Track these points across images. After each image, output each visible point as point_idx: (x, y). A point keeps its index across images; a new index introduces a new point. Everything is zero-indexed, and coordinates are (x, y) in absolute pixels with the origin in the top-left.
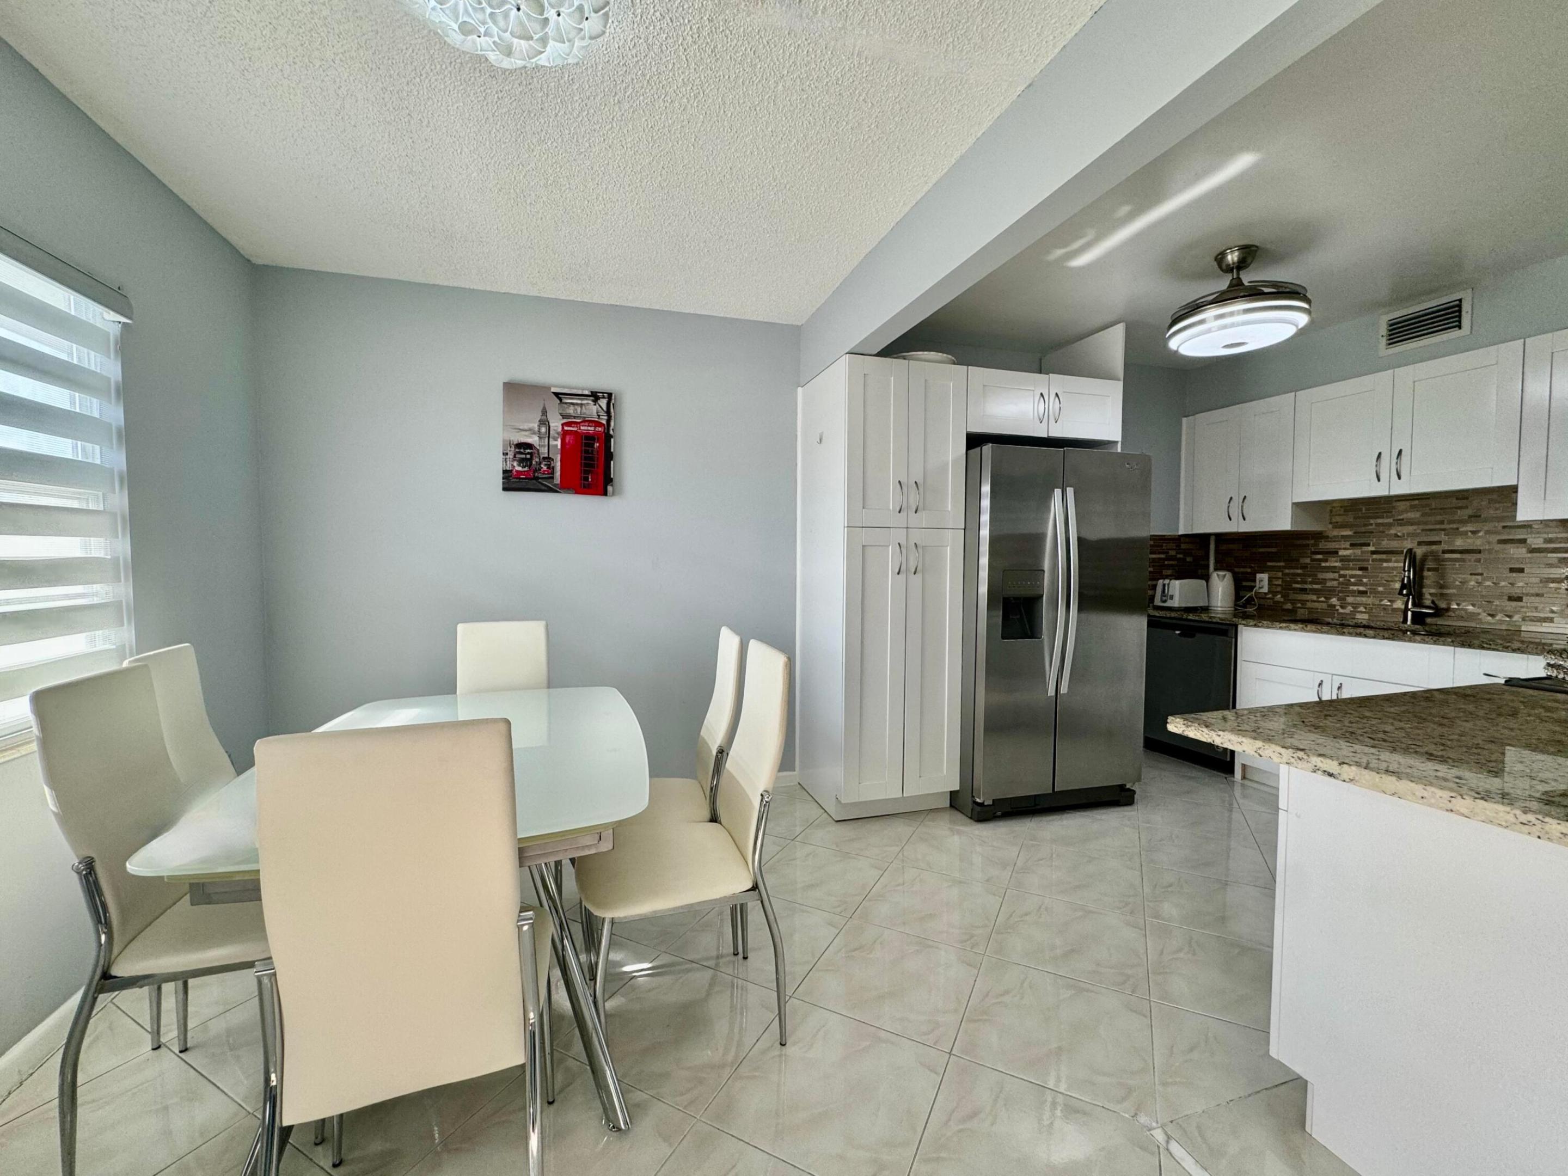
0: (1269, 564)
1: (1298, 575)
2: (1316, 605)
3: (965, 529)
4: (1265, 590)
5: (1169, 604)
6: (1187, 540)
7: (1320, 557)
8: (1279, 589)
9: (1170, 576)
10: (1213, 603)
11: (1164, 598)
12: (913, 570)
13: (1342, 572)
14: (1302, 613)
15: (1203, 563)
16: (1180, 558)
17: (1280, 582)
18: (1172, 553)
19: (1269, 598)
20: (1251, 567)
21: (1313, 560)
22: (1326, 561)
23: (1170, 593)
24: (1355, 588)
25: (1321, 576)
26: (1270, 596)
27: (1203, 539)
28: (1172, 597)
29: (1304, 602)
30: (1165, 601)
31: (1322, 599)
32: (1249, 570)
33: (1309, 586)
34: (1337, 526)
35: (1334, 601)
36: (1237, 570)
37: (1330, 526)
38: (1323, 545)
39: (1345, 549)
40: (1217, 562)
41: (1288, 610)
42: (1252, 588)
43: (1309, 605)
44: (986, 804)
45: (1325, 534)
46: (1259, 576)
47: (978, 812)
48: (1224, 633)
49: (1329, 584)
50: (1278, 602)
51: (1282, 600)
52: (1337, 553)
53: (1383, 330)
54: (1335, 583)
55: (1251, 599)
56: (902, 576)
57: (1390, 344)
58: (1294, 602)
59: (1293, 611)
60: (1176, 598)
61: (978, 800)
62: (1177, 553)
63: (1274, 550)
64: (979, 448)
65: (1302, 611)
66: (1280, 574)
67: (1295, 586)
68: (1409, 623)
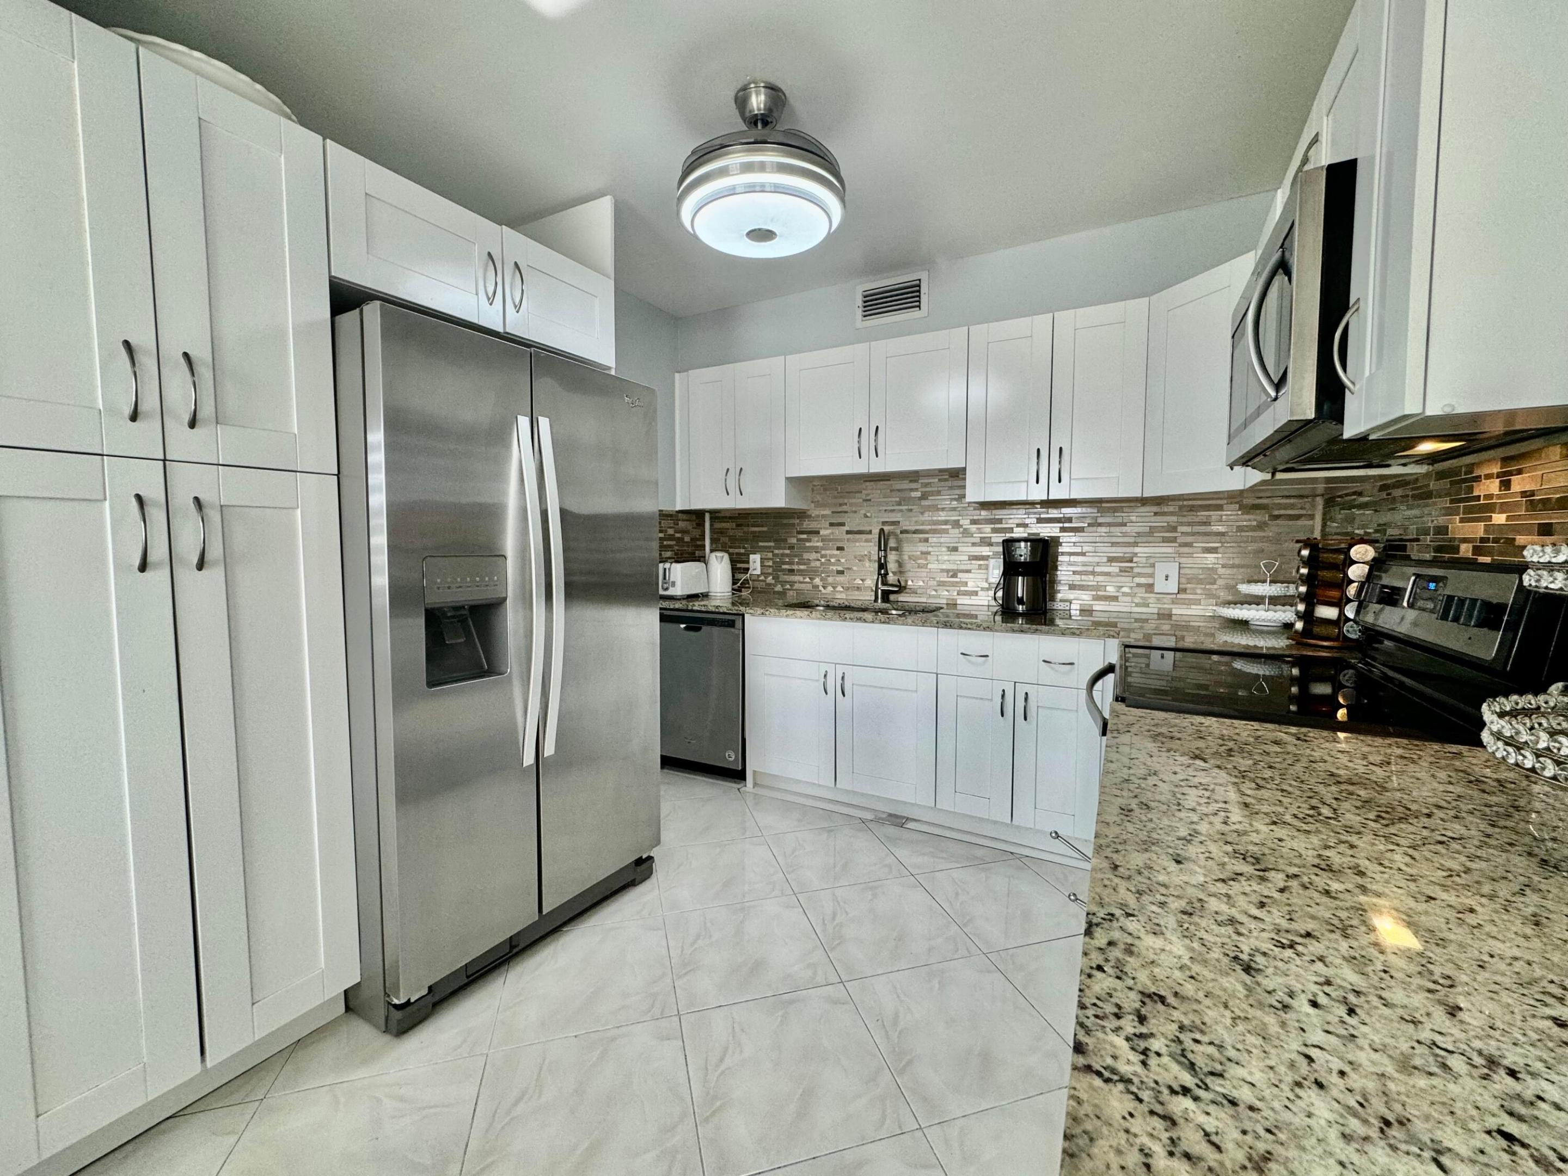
0: (761, 544)
1: (787, 555)
2: (803, 586)
3: (338, 475)
4: (758, 572)
5: (671, 592)
6: (685, 517)
7: (805, 536)
8: (770, 570)
9: (669, 558)
10: (712, 589)
11: (665, 586)
12: (195, 560)
13: (823, 552)
14: (791, 597)
15: (699, 543)
16: (678, 538)
17: (770, 563)
18: (671, 531)
19: (762, 581)
20: (744, 548)
21: (799, 540)
22: (809, 540)
23: (672, 580)
24: (835, 568)
25: (806, 556)
26: (762, 578)
27: (698, 515)
28: (674, 584)
29: (792, 583)
30: (667, 589)
31: (808, 580)
32: (742, 551)
33: (795, 567)
34: (818, 505)
35: (817, 581)
36: (731, 550)
37: (813, 505)
38: (808, 525)
39: (825, 528)
40: (713, 541)
41: (778, 593)
42: (748, 569)
43: (797, 586)
44: (412, 1000)
45: (809, 513)
46: (752, 557)
47: (398, 1021)
48: (731, 624)
49: (813, 564)
50: (770, 584)
51: (773, 582)
52: (818, 532)
53: (859, 301)
54: (818, 564)
55: (746, 580)
56: (158, 577)
57: (865, 316)
58: (783, 583)
59: (783, 594)
60: (678, 583)
61: (396, 1001)
62: (676, 532)
63: (765, 529)
64: (357, 310)
65: (791, 593)
66: (770, 555)
67: (784, 567)
68: (879, 601)
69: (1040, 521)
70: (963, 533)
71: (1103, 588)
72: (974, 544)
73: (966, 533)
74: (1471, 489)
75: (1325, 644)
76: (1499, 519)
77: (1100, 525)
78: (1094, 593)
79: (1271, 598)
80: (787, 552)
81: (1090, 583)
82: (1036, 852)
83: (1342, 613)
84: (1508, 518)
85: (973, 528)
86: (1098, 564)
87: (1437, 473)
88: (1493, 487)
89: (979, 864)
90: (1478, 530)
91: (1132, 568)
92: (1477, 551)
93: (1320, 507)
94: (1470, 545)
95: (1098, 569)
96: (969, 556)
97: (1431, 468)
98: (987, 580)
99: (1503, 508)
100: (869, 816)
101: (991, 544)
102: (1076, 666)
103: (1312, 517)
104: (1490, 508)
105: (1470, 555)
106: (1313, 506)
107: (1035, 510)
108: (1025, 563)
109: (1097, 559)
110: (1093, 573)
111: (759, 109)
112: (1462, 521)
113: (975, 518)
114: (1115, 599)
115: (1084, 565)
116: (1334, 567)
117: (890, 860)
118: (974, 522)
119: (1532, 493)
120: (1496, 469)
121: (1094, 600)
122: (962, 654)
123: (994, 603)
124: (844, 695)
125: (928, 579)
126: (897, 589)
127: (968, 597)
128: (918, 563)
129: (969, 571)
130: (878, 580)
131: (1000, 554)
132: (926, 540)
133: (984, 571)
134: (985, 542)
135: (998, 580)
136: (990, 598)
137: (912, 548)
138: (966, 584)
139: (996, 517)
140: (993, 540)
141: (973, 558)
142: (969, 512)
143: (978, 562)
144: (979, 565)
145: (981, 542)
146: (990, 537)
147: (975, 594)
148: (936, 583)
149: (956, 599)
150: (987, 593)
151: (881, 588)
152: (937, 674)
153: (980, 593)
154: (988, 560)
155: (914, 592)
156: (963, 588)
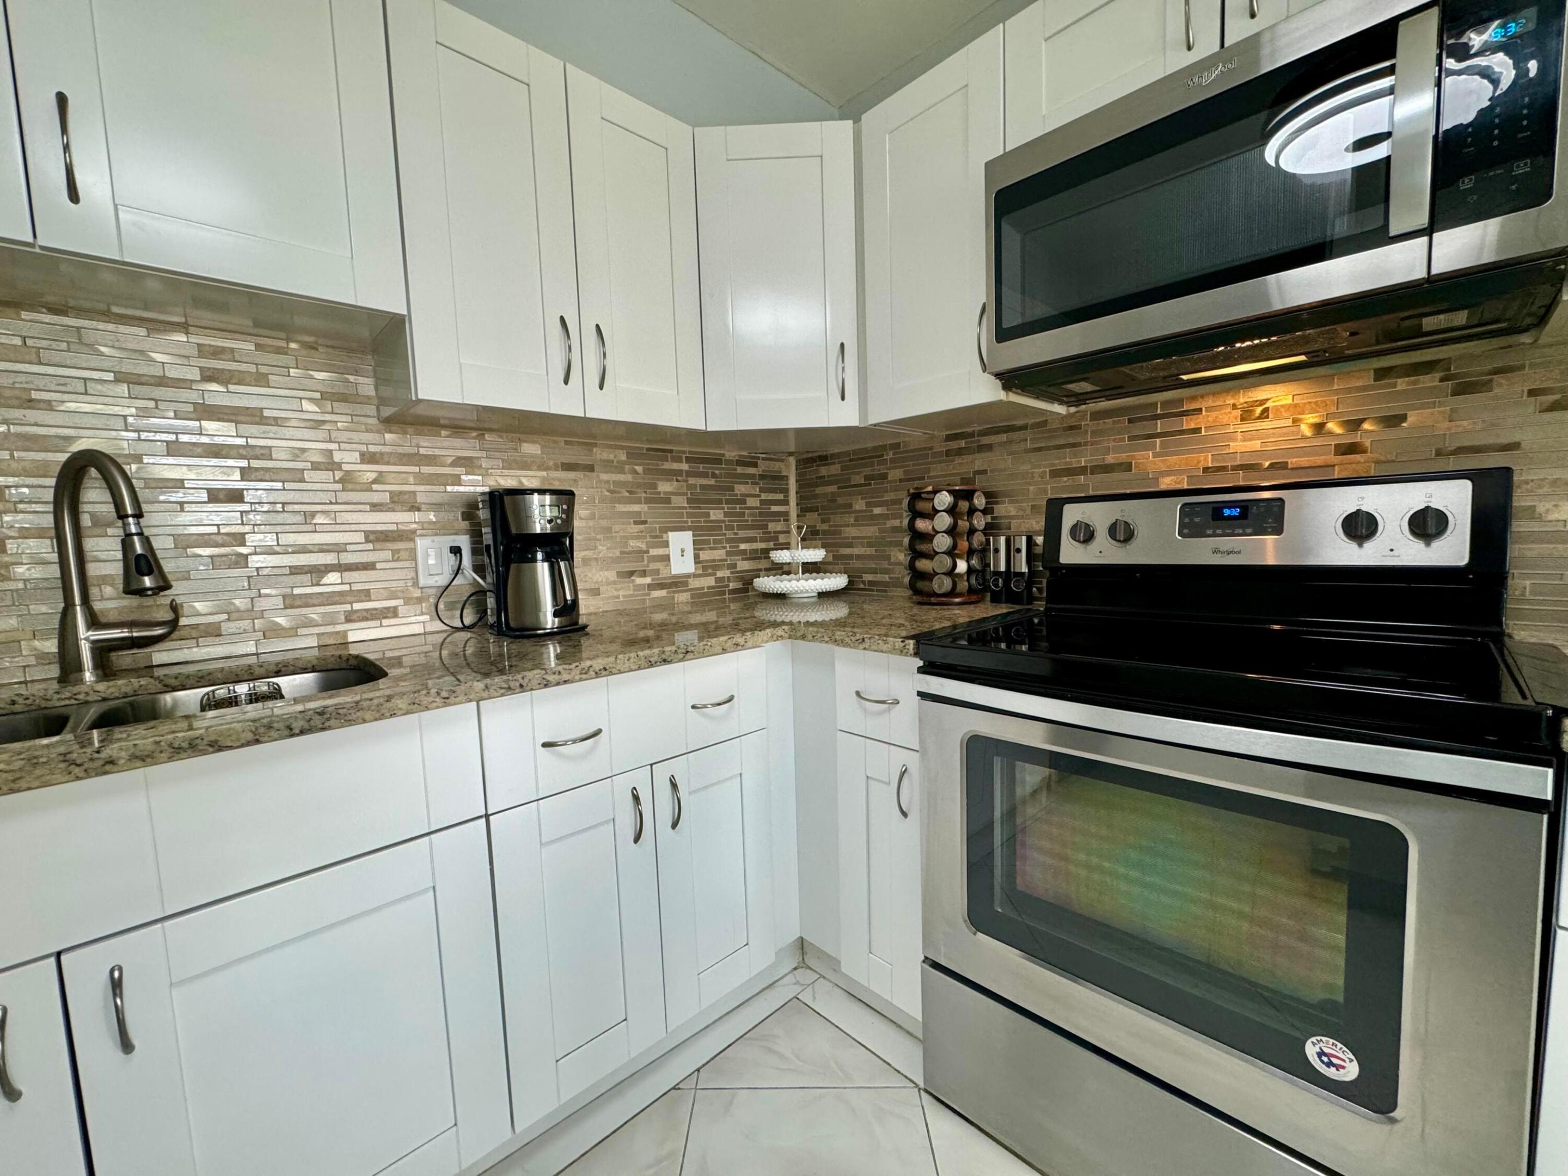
68: (88, 676)
70: (341, 481)
72: (375, 507)
73: (347, 480)
79: (805, 565)
85: (368, 472)
93: (794, 468)
96: (367, 534)
98: (416, 583)
101: (415, 508)
106: (788, 467)
108: (542, 536)
113: (372, 448)
118: (368, 458)
120: (1231, 399)
122: (545, 745)
123: (439, 626)
124: (127, 1045)
125: (254, 593)
126: (159, 631)
127: (377, 623)
128: (211, 557)
129: (369, 566)
130: (67, 614)
131: (438, 529)
132: (236, 496)
133: (407, 564)
134: (403, 503)
135: (442, 580)
136: (426, 618)
137: (183, 518)
138: (366, 595)
139: (422, 451)
140: (420, 498)
141: (377, 538)
142: (355, 436)
143: (389, 545)
144: (395, 552)
145: (393, 502)
146: (414, 493)
147: (392, 613)
148: (279, 602)
149: (345, 632)
150: (417, 608)
151: (85, 636)
152: (487, 816)
153: (401, 611)
154: (413, 540)
155: (213, 632)
156: (357, 606)
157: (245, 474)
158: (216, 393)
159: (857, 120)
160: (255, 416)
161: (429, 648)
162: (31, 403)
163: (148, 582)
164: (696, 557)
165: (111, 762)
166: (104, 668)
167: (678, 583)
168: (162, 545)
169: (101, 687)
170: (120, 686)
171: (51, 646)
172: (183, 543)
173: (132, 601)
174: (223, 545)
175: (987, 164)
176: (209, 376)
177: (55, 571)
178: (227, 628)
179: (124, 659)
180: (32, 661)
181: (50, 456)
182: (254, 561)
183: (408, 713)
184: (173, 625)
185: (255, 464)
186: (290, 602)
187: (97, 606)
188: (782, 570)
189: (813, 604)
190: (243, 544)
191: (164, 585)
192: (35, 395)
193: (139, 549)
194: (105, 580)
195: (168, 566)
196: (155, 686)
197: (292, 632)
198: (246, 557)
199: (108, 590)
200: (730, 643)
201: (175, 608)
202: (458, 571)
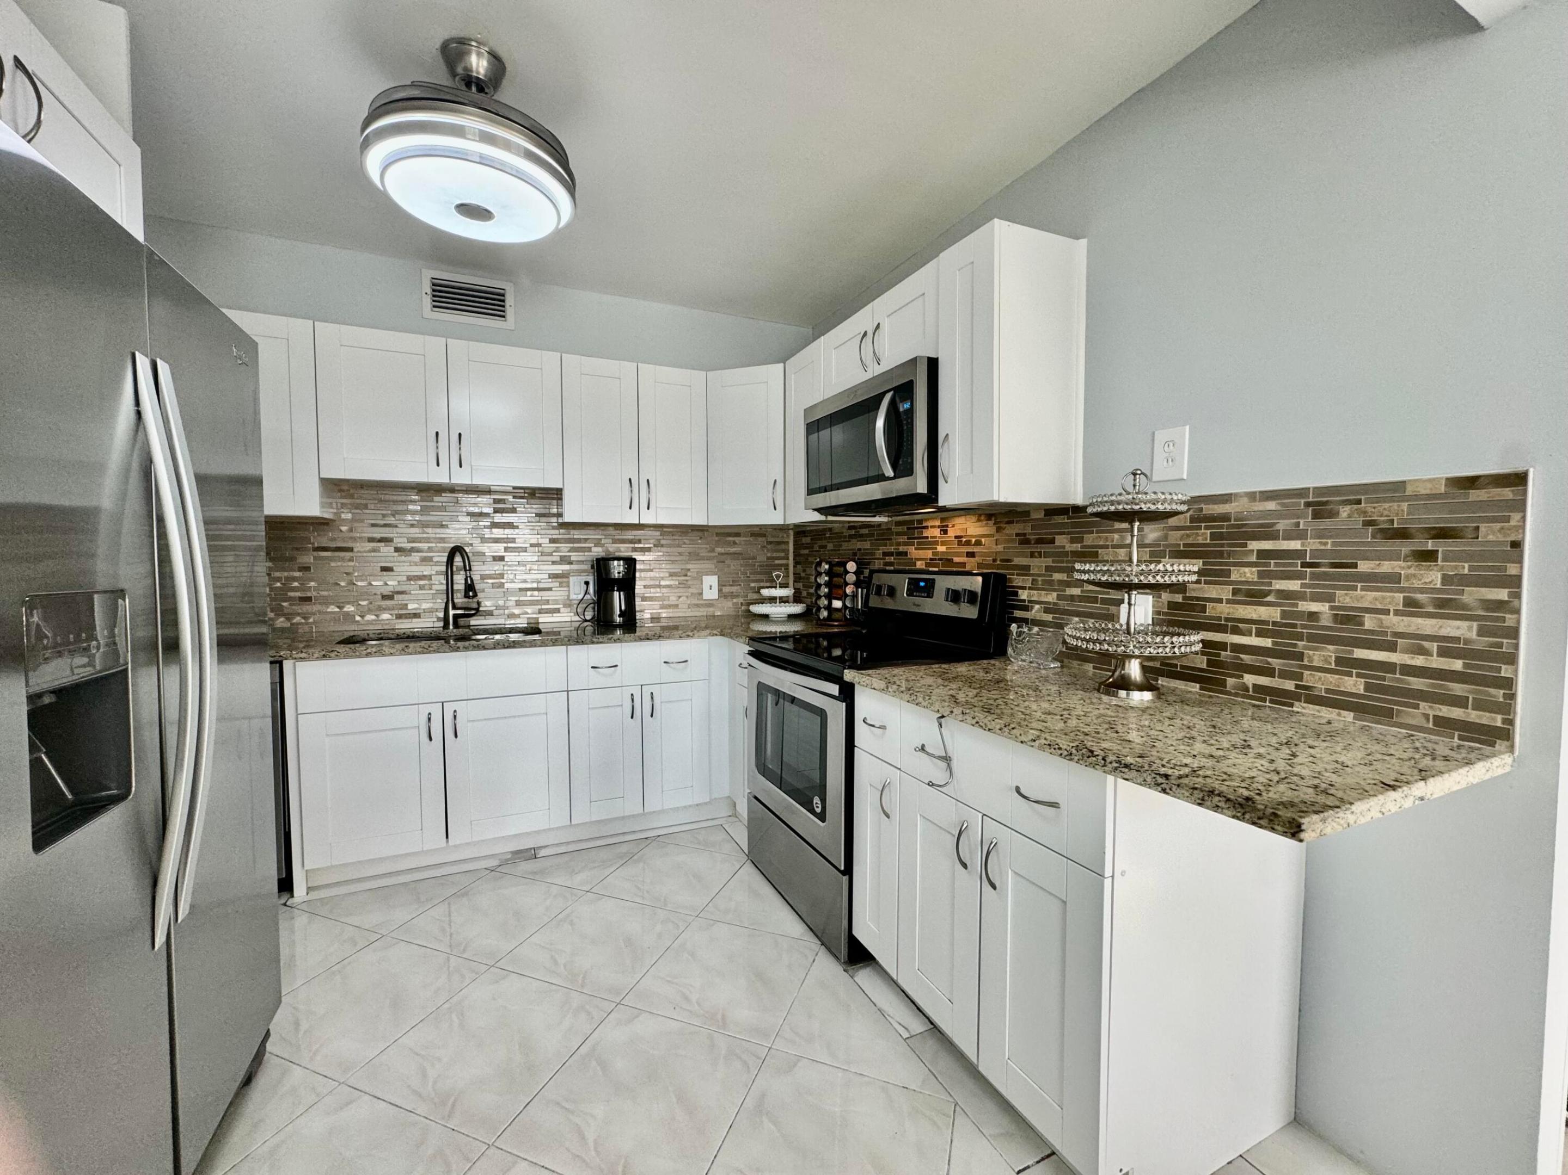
7: (327, 554)
13: (359, 574)
22: (335, 559)
24: (379, 592)
25: (330, 579)
31: (334, 609)
33: (312, 594)
35: (351, 610)
38: (334, 539)
39: (362, 545)
43: (315, 618)
45: (335, 524)
49: (343, 589)
53: (427, 287)
54: (351, 588)
57: (434, 307)
58: (291, 616)
59: (290, 630)
65: (305, 627)
67: (291, 594)
68: (451, 627)
69: (615, 541)
70: (541, 551)
71: (666, 599)
72: (554, 563)
73: (544, 551)
74: (922, 533)
75: (836, 623)
76: (941, 549)
77: (662, 546)
78: (661, 603)
79: (781, 598)
80: (297, 574)
81: (657, 595)
82: (673, 828)
83: (844, 604)
84: (947, 549)
85: (552, 547)
86: (663, 578)
87: (896, 522)
88: (937, 532)
89: (628, 859)
90: (929, 554)
91: (687, 581)
92: (927, 565)
93: (792, 537)
94: (924, 562)
95: (663, 583)
96: (550, 575)
97: (890, 519)
98: (568, 597)
99: (943, 543)
100: (494, 863)
101: (571, 563)
102: (689, 662)
103: (787, 543)
104: (936, 543)
105: (924, 567)
106: (788, 536)
107: (609, 532)
108: (618, 580)
109: (662, 575)
110: (659, 586)
111: (478, 73)
112: (916, 549)
113: (554, 537)
114: (676, 606)
115: (652, 579)
116: (839, 575)
117: (554, 890)
118: (552, 541)
119: (961, 537)
120: (938, 523)
121: (661, 608)
122: (592, 667)
123: (577, 618)
124: (456, 736)
125: (505, 599)
126: (473, 612)
127: (551, 615)
128: (492, 583)
129: (550, 589)
130: (447, 604)
131: (580, 572)
132: (502, 559)
133: (565, 589)
134: (565, 561)
135: (580, 597)
136: (572, 614)
137: (484, 567)
138: (547, 602)
139: (575, 537)
140: (573, 559)
141: (554, 576)
142: (548, 532)
143: (559, 580)
144: (560, 583)
145: (561, 560)
146: (570, 556)
147: (558, 611)
148: (514, 603)
149: (538, 618)
150: (569, 609)
151: (452, 612)
152: (568, 691)
153: (562, 610)
154: (568, 578)
155: (490, 613)
156: (544, 607)
157: (506, 549)
158: (498, 518)
159: (784, 363)
160: (510, 525)
161: (572, 629)
162: (442, 526)
163: (471, 594)
164: (720, 591)
165: (459, 648)
166: (456, 625)
167: (710, 604)
168: (476, 578)
169: (455, 631)
170: (461, 631)
171: (441, 615)
172: (483, 577)
173: (466, 600)
174: (497, 579)
175: (805, 410)
176: (496, 511)
177: (444, 587)
178: (495, 612)
179: (462, 621)
180: (436, 620)
181: (446, 545)
182: (506, 586)
183: (540, 646)
184: (477, 610)
185: (510, 545)
186: (518, 603)
187: (456, 601)
188: (763, 600)
189: (784, 621)
190: (503, 578)
191: (475, 595)
192: (444, 523)
193: (469, 582)
194: (458, 591)
195: (477, 587)
196: (470, 633)
197: (518, 616)
198: (504, 583)
199: (459, 595)
200: (684, 635)
201: (479, 603)
202: (586, 592)
